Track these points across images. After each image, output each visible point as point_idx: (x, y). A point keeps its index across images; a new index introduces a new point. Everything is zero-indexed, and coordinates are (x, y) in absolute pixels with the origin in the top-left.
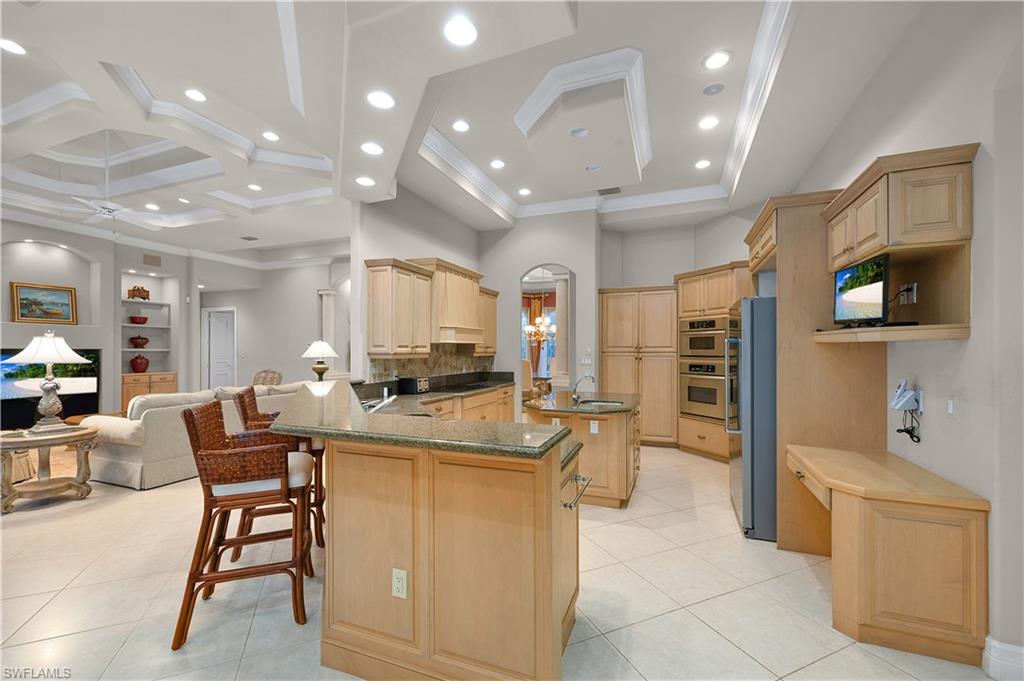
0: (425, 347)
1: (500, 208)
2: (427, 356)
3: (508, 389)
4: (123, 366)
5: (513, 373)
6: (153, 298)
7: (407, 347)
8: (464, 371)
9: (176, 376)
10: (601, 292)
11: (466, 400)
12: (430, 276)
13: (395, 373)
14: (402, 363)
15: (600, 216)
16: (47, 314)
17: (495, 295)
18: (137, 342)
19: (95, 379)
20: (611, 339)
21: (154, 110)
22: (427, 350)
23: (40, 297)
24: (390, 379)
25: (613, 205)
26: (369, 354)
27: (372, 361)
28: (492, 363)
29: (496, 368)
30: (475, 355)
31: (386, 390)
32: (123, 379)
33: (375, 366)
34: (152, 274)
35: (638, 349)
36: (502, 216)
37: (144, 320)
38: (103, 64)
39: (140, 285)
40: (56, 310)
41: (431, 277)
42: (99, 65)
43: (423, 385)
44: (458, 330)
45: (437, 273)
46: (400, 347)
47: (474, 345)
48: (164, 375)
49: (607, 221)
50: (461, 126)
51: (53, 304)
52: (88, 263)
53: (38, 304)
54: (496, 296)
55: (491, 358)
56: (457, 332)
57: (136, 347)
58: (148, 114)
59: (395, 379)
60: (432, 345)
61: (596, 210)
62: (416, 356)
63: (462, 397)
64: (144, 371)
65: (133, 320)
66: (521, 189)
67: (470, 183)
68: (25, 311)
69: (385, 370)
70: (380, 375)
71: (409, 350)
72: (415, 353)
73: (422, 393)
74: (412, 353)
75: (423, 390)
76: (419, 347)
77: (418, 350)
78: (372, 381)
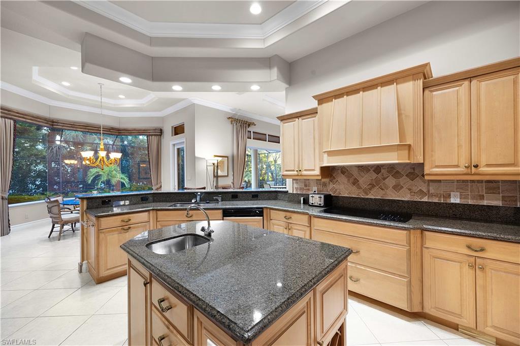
0: (314, 170)
11: (315, 220)
12: (317, 112)
13: (315, 188)
22: (317, 172)
30: (426, 178)
31: (302, 198)
43: (314, 200)
46: (286, 171)
56: (329, 155)
59: (313, 193)
69: (306, 186)
70: (301, 189)
71: (295, 173)
72: (301, 175)
73: (313, 206)
74: (298, 175)
75: (316, 204)
76: (306, 170)
77: (305, 173)
78: (295, 192)
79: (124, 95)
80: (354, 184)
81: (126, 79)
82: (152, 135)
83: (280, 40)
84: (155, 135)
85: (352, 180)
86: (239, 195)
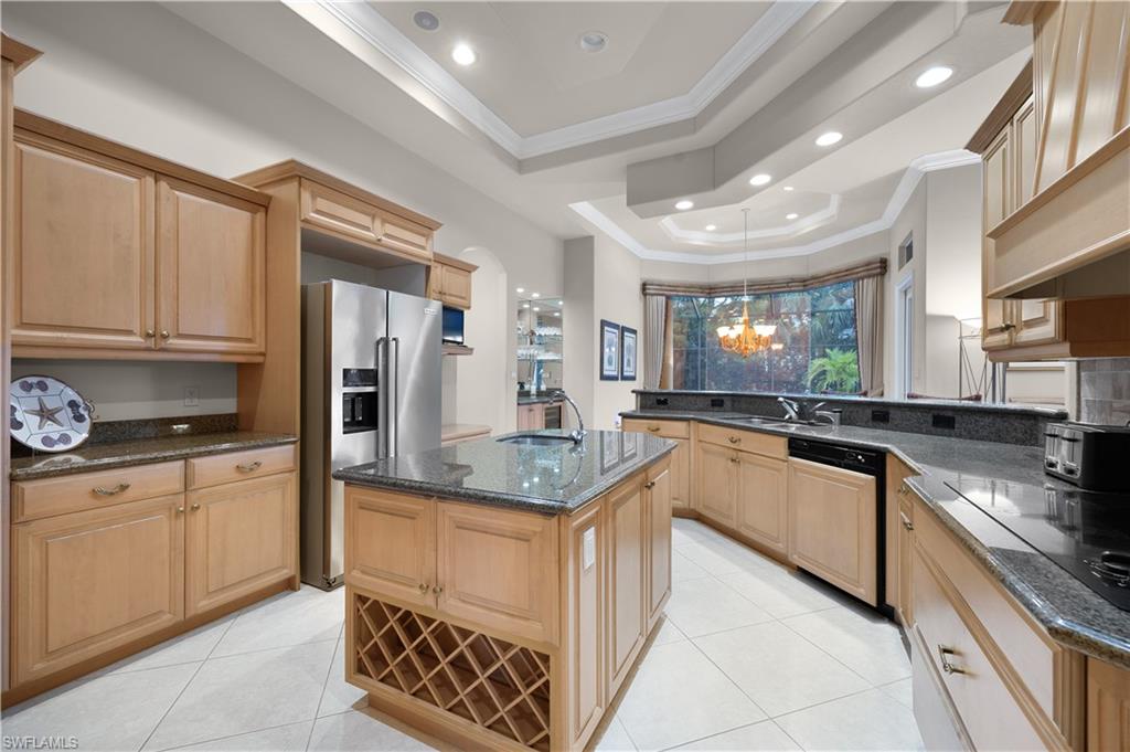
79: (796, 212)
81: (684, 204)
82: (863, 278)
84: (869, 277)
86: (892, 411)
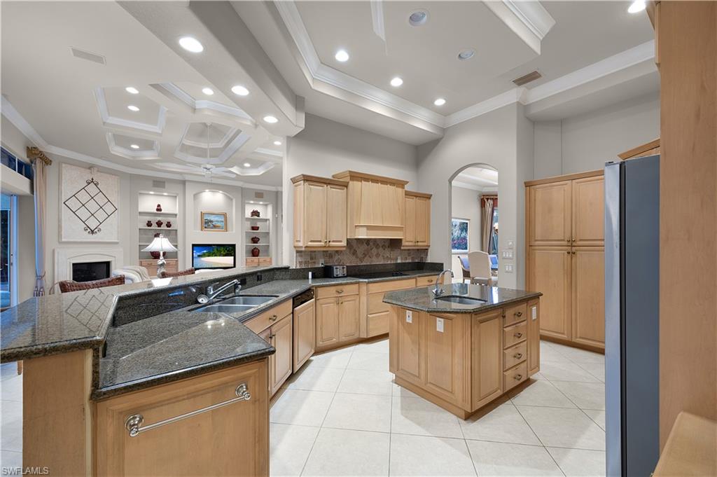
0: (341, 241)
1: (421, 122)
2: (344, 249)
3: (434, 278)
4: (246, 253)
5: (442, 264)
6: (262, 216)
7: (320, 241)
8: (399, 261)
9: (271, 259)
10: (528, 185)
11: (370, 285)
12: (346, 185)
13: (322, 261)
14: (329, 253)
15: (523, 108)
16: (215, 227)
17: (428, 197)
18: (255, 240)
19: (232, 258)
20: (539, 231)
21: (197, 107)
22: (344, 243)
23: (212, 218)
24: (317, 266)
25: (539, 93)
26: (295, 247)
27: (297, 252)
28: (427, 255)
29: (430, 259)
30: (402, 248)
31: (310, 274)
32: (246, 260)
33: (301, 256)
34: (261, 203)
35: (571, 242)
36: (425, 129)
37: (257, 228)
38: (151, 85)
39: (255, 210)
40: (218, 224)
41: (347, 187)
42: (149, 86)
43: (338, 271)
44: (369, 228)
45: (351, 183)
46: (311, 241)
47: (401, 240)
48: (266, 258)
49: (534, 111)
50: (342, 56)
51: (217, 221)
52: (232, 200)
53: (211, 221)
54: (430, 198)
55: (425, 251)
56: (368, 229)
57: (254, 243)
58: (194, 110)
59: (320, 266)
60: (348, 241)
61: (518, 102)
62: (330, 249)
63: (369, 283)
64: (257, 256)
65: (253, 228)
66: (436, 99)
67: (378, 106)
68: (206, 226)
69: (312, 259)
70: (306, 262)
71: (322, 244)
72: (329, 247)
73: (337, 277)
74: (325, 247)
75: (340, 275)
76: (333, 241)
77: (332, 244)
78: (298, 267)
80: (354, 254)
83: (333, 97)
85: (352, 251)
